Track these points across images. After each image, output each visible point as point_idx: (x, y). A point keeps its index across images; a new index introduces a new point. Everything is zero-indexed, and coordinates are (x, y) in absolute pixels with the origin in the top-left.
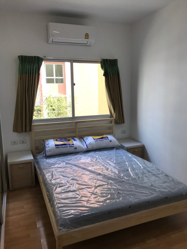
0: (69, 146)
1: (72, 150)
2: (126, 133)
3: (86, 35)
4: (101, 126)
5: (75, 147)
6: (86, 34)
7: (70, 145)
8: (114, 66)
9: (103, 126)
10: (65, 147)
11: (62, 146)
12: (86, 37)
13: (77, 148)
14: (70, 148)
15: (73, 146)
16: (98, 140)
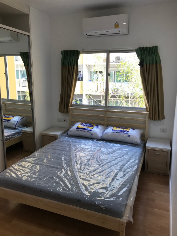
0: (86, 131)
1: (88, 135)
2: (166, 132)
3: (116, 25)
4: (131, 119)
5: (92, 133)
6: (116, 23)
7: (88, 130)
8: (153, 54)
9: (134, 119)
10: (83, 131)
11: (81, 130)
12: (116, 26)
13: (93, 135)
14: (87, 133)
15: (90, 132)
16: (116, 132)
